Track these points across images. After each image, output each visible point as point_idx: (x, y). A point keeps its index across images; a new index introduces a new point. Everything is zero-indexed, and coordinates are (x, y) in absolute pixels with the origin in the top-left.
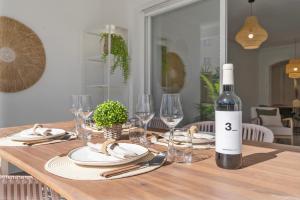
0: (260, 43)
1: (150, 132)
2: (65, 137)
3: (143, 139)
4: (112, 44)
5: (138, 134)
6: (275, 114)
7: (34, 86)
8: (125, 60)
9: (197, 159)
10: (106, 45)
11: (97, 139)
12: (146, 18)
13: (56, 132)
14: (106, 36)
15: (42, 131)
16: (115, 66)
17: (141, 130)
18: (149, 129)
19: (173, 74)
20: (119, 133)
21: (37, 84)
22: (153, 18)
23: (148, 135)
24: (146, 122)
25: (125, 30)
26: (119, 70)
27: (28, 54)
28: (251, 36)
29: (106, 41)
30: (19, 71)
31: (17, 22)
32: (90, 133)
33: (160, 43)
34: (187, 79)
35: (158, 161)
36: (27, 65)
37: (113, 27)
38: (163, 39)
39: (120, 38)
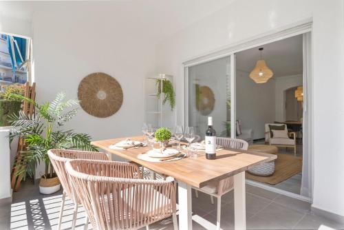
0: (267, 79)
1: (182, 143)
2: (141, 145)
3: (178, 147)
4: (164, 86)
5: (176, 144)
6: (284, 129)
7: (117, 113)
8: (171, 96)
9: (199, 156)
10: (159, 87)
11: (157, 146)
12: (185, 68)
13: (137, 143)
14: (160, 81)
15: (130, 142)
16: (165, 100)
17: (177, 142)
18: (181, 141)
19: (206, 101)
20: (167, 144)
21: (119, 111)
22: (189, 68)
23: (181, 145)
24: (179, 139)
25: (171, 77)
26: (168, 102)
27: (113, 94)
28: (261, 74)
29: (160, 84)
30: (108, 105)
31: (107, 75)
32: (153, 143)
33: (195, 82)
34: (217, 104)
35: (182, 156)
36: (113, 100)
37: (164, 75)
38: (196, 80)
39: (169, 82)
